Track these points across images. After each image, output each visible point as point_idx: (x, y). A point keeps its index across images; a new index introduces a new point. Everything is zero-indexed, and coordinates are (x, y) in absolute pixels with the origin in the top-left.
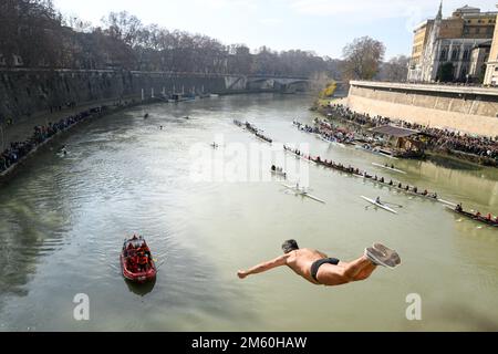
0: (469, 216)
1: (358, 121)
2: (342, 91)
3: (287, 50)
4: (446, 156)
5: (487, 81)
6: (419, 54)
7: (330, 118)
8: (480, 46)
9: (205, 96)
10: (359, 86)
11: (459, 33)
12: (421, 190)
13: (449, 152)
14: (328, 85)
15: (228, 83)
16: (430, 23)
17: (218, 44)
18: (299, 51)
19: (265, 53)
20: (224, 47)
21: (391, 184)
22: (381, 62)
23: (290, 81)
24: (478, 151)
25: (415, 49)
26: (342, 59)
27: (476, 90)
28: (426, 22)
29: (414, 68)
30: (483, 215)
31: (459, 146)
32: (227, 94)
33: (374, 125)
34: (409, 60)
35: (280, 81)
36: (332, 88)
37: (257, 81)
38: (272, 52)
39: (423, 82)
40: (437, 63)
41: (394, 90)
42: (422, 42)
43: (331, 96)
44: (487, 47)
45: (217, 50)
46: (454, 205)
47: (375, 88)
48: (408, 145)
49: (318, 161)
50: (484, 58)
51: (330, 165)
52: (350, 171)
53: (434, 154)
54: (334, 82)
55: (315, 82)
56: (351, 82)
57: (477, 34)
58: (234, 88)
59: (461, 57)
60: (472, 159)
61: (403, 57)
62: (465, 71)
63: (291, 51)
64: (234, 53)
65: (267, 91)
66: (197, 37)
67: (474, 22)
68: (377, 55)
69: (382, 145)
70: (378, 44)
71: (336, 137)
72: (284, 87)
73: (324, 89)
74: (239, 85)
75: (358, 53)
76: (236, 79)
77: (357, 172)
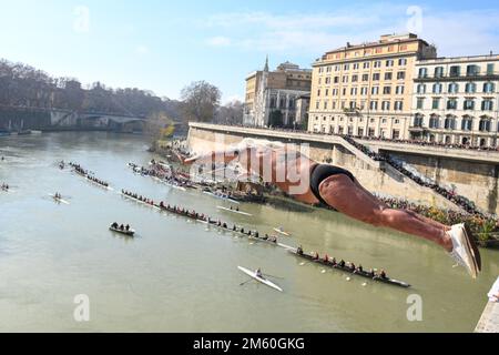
0: (310, 258)
2: (182, 131)
3: (123, 88)
5: (310, 128)
6: (252, 100)
7: (170, 160)
8: (302, 97)
9: (24, 132)
10: (198, 128)
11: (284, 84)
12: (262, 235)
14: (167, 126)
15: (55, 119)
16: (259, 74)
17: (45, 76)
18: (136, 89)
19: (98, 88)
20: (51, 80)
21: (234, 229)
22: (218, 106)
23: (126, 120)
25: (248, 96)
26: (181, 100)
27: (302, 136)
28: (255, 73)
29: (248, 113)
30: (321, 257)
32: (53, 131)
34: (243, 105)
35: (116, 119)
36: (171, 128)
37: (89, 118)
38: (107, 87)
39: (258, 127)
40: (268, 110)
41: (231, 133)
42: (253, 90)
43: (170, 137)
44: (307, 98)
47: (214, 131)
48: (248, 187)
49: (162, 206)
50: (306, 108)
51: (174, 211)
52: (195, 217)
53: (272, 197)
54: (173, 123)
55: (153, 122)
56: (190, 124)
57: (298, 87)
58: (61, 124)
59: (287, 105)
61: (238, 102)
62: (292, 118)
63: (128, 90)
64: (63, 86)
65: (100, 129)
66: (19, 66)
67: (295, 76)
68: (214, 99)
70: (214, 88)
71: (176, 180)
72: (119, 125)
73: (163, 130)
74: (68, 121)
75: (196, 96)
76: (64, 114)
77: (202, 218)
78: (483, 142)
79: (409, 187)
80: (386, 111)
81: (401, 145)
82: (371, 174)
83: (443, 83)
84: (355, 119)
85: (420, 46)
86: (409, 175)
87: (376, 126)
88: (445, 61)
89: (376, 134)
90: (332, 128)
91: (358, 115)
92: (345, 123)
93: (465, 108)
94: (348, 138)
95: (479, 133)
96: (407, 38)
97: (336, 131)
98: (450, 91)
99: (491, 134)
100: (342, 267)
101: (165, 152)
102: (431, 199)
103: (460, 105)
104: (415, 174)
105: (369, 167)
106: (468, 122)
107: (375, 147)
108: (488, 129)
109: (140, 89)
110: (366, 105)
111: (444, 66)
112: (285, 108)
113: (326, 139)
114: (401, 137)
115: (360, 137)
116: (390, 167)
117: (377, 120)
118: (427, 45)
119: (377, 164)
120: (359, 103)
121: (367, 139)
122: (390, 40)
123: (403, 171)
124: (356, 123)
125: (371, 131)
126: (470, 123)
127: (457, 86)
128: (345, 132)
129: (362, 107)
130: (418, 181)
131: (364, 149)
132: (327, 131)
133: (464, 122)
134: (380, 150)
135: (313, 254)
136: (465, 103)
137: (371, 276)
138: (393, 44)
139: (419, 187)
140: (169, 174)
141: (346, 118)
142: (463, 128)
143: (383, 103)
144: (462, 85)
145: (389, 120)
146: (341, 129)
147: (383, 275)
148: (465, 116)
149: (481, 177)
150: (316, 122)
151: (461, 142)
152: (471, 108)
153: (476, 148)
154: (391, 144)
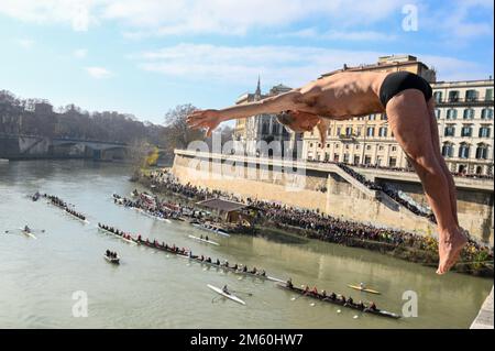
0: (299, 291)
1: (184, 193)
2: (166, 160)
3: (101, 112)
4: (276, 230)
5: (304, 155)
6: (243, 126)
7: (154, 191)
10: (184, 156)
12: (250, 269)
13: (279, 227)
14: (150, 153)
15: (23, 146)
16: (251, 97)
17: (10, 97)
18: (115, 113)
19: (73, 113)
20: (18, 102)
21: (218, 263)
23: (104, 146)
24: (303, 225)
25: (239, 122)
26: (165, 125)
28: (246, 96)
29: (239, 139)
31: (286, 220)
32: (22, 159)
33: (203, 198)
34: (233, 131)
35: (94, 146)
36: (156, 156)
37: (63, 145)
38: (82, 111)
40: (260, 136)
43: (154, 166)
45: (9, 105)
46: (284, 283)
49: (140, 241)
52: (175, 251)
53: (264, 228)
54: (157, 150)
55: (135, 149)
56: (176, 151)
58: (31, 152)
59: (280, 131)
60: (298, 232)
63: (106, 113)
64: (32, 109)
65: (76, 157)
69: (211, 220)
71: (161, 211)
72: (97, 153)
73: (146, 158)
74: (39, 148)
75: (182, 121)
76: (35, 141)
77: (182, 253)
78: (479, 169)
79: (405, 216)
80: (383, 138)
81: (398, 173)
82: (367, 203)
83: (441, 109)
84: (352, 146)
85: (419, 70)
86: (405, 204)
87: (372, 153)
88: (445, 85)
89: (373, 162)
90: (327, 156)
91: (354, 141)
92: (341, 151)
93: (463, 135)
94: (343, 166)
95: (476, 161)
96: (406, 60)
97: (331, 159)
98: (448, 117)
99: (488, 161)
100: (333, 300)
101: (149, 182)
102: (426, 229)
103: (458, 132)
104: (411, 202)
105: (364, 196)
106: (465, 149)
107: (371, 175)
108: (485, 157)
109: (119, 113)
110: (363, 132)
111: (443, 91)
112: (278, 135)
113: (321, 167)
114: (397, 165)
115: (356, 165)
116: (386, 196)
117: (374, 147)
118: (427, 68)
119: (373, 193)
120: (355, 129)
121: (363, 166)
122: (389, 62)
123: (399, 199)
124: (352, 150)
125: (367, 159)
126: (467, 150)
127: (455, 111)
128: (341, 160)
129: (359, 134)
130: (414, 210)
131: (360, 178)
132: (322, 159)
133: (461, 149)
134: (376, 178)
135: (303, 287)
136: (463, 129)
137: (361, 308)
138: (392, 66)
139: (414, 216)
140: (154, 205)
141: (342, 145)
142: (460, 156)
143: (380, 129)
144: (460, 111)
145: (386, 148)
146: (336, 156)
147: (374, 307)
148: (463, 144)
149: (476, 205)
150: (311, 149)
151: (457, 171)
152: (469, 135)
153: (472, 176)
154: (387, 172)
